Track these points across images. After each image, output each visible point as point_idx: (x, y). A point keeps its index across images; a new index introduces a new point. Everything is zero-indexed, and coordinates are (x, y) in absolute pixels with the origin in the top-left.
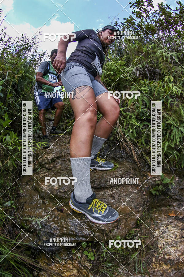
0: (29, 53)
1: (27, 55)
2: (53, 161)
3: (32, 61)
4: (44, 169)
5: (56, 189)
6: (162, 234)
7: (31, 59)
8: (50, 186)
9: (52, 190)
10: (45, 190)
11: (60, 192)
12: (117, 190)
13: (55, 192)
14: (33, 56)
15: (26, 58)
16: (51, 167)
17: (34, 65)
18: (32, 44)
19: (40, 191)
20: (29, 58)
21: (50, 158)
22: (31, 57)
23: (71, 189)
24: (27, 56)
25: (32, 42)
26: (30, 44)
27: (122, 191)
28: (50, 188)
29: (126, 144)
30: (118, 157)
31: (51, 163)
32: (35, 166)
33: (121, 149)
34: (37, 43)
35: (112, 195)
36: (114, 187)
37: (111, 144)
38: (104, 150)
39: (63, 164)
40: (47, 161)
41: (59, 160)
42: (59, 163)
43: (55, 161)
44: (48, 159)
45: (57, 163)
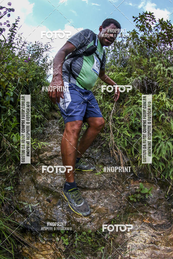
2: (51, 159)
4: (42, 164)
6: (133, 236)
8: (44, 180)
9: (46, 183)
10: (40, 183)
12: (98, 192)
16: (49, 163)
19: (36, 183)
21: (49, 155)
27: (103, 194)
28: (44, 182)
29: (115, 152)
30: (106, 163)
31: (49, 160)
32: (35, 160)
33: (110, 155)
35: (93, 195)
36: (96, 189)
37: (103, 150)
38: (96, 155)
39: (59, 162)
40: (46, 158)
41: (56, 158)
42: (56, 161)
43: (53, 158)
44: (47, 156)
45: (54, 160)
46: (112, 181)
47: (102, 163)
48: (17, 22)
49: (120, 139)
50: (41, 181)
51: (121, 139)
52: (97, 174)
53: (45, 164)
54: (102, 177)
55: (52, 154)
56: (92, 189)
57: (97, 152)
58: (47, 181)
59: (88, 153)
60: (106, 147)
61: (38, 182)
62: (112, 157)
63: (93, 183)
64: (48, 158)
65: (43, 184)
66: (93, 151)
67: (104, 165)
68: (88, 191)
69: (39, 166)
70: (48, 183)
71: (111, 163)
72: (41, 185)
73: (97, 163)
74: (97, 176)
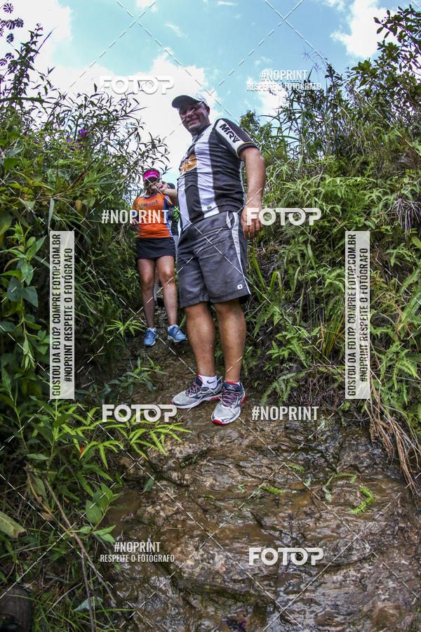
0: (112, 136)
2: (190, 464)
7: (116, 152)
8: (202, 561)
9: (211, 573)
10: (191, 574)
11: (235, 581)
13: (219, 580)
14: (121, 144)
15: (104, 150)
16: (187, 480)
18: (120, 113)
20: (111, 151)
21: (181, 452)
22: (118, 147)
24: (107, 143)
25: (119, 108)
26: (114, 113)
28: (203, 569)
29: (383, 427)
30: (365, 464)
31: (184, 467)
33: (370, 439)
34: (132, 111)
35: (360, 580)
36: (365, 559)
37: (343, 420)
38: (326, 439)
39: (220, 474)
40: (174, 462)
41: (208, 461)
42: (209, 471)
43: (195, 463)
44: (177, 456)
45: (202, 470)
46: (398, 524)
47: (351, 466)
48: (35, 39)
49: (391, 384)
51: (393, 385)
53: (174, 482)
54: (374, 520)
55: (190, 447)
56: (356, 562)
57: (325, 427)
58: (214, 564)
59: (301, 433)
60: (350, 411)
61: (184, 573)
62: (374, 442)
63: (356, 546)
64: (180, 463)
65: (203, 579)
66: (312, 426)
67: (359, 471)
68: (345, 571)
69: (155, 492)
70: (217, 572)
71: (376, 464)
72: (196, 580)
73: (337, 468)
74: (359, 520)
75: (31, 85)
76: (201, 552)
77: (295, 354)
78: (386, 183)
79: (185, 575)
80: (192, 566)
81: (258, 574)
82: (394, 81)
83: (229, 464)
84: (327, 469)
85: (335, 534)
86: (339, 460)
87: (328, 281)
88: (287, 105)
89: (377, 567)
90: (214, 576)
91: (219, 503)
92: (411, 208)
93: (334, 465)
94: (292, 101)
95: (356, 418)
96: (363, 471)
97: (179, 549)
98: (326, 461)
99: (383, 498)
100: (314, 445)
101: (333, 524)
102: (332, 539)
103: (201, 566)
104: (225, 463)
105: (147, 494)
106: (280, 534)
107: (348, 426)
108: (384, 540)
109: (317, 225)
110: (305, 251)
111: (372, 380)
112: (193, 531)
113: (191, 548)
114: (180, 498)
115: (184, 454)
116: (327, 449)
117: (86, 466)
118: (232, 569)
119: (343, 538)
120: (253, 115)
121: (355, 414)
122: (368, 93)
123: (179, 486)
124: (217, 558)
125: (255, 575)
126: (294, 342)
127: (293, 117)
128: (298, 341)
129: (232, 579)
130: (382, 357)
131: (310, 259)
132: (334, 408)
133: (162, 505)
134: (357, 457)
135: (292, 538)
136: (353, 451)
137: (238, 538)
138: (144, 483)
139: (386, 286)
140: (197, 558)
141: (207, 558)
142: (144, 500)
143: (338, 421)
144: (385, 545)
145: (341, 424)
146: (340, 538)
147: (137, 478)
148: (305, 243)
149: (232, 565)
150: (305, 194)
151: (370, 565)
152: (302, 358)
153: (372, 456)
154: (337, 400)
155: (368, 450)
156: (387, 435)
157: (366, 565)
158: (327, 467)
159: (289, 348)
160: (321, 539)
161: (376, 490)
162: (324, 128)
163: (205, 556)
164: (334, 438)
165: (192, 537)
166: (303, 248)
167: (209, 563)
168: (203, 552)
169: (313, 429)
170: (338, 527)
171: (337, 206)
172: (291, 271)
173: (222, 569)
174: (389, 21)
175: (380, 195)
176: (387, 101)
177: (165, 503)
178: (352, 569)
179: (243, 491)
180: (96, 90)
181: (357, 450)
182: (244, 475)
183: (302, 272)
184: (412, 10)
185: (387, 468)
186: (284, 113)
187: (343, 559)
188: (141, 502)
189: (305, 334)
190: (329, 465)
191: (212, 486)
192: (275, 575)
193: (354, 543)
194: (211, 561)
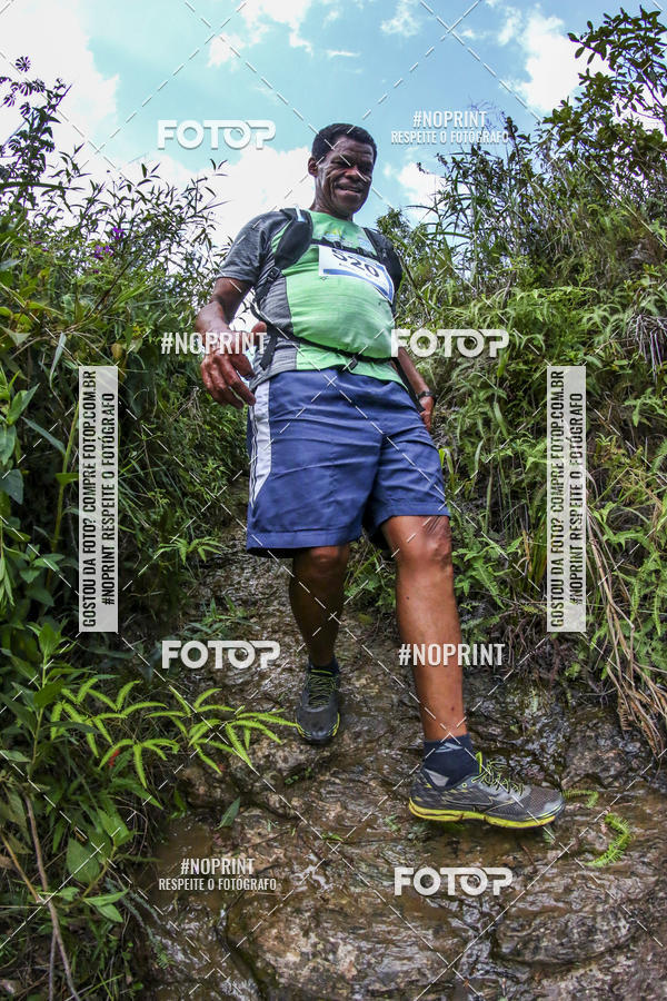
0: (174, 248)
1: (166, 257)
2: (302, 779)
3: (185, 280)
4: (257, 812)
5: (349, 976)
7: (182, 271)
8: (314, 955)
10: (294, 978)
14: (189, 259)
15: (162, 268)
17: (195, 299)
18: (185, 210)
19: (267, 980)
20: (173, 269)
21: (285, 760)
22: (184, 264)
23: (425, 975)
24: (167, 259)
25: (184, 203)
26: (177, 211)
28: (314, 969)
29: (641, 702)
30: (612, 773)
31: (291, 786)
32: (211, 786)
33: (620, 727)
34: (205, 208)
35: (611, 986)
36: (619, 947)
37: (569, 695)
38: (541, 731)
39: (353, 798)
40: (273, 777)
41: (332, 775)
42: (334, 792)
43: (310, 778)
44: (278, 766)
45: (322, 790)
47: (587, 776)
49: (650, 627)
50: (298, 966)
51: (654, 627)
52: (601, 862)
53: (274, 812)
54: (633, 874)
55: (301, 751)
56: (602, 954)
57: (538, 710)
58: (336, 962)
59: (497, 722)
60: (581, 678)
61: (281, 976)
62: (627, 732)
63: (602, 925)
64: (285, 778)
65: (314, 988)
66: (516, 708)
67: (602, 785)
68: (582, 971)
69: (240, 828)
70: (342, 977)
71: (631, 769)
72: (301, 990)
73: (564, 782)
74: (605, 876)
75: (49, 171)
76: (313, 938)
77: (482, 586)
78: (613, 294)
79: (282, 980)
80: (294, 963)
81: (417, 981)
82: (611, 134)
83: (370, 779)
84: (544, 784)
85: (561, 905)
86: (565, 767)
87: (531, 460)
88: (449, 189)
89: (642, 960)
90: (334, 985)
91: (350, 850)
92: (658, 328)
93: (556, 777)
94: (455, 182)
95: (592, 691)
96: (610, 784)
97: (274, 931)
98: (542, 769)
99: (648, 833)
100: (519, 742)
101: (559, 884)
102: (556, 915)
103: (311, 964)
104: (362, 778)
105: (225, 830)
106: (460, 906)
107: (579, 704)
108: (652, 910)
109: (508, 371)
110: (490, 413)
111: (618, 623)
112: (301, 900)
113: (295, 931)
114: (281, 839)
115: (292, 762)
116: (543, 748)
117: (117, 781)
118: (369, 971)
119: (577, 912)
120: (399, 214)
121: (590, 683)
122: (571, 158)
123: (282, 817)
124: (341, 951)
125: (412, 982)
126: (478, 565)
127: (459, 207)
128: (485, 563)
129: (368, 991)
130: (633, 580)
131: (498, 426)
132: (553, 676)
133: (250, 851)
134: (597, 761)
135: (481, 913)
136: (590, 749)
137: (382, 915)
138: (222, 812)
139: (628, 461)
140: (304, 950)
141: (324, 950)
142: (220, 842)
143: (561, 697)
144: (655, 919)
145: (567, 702)
146: (571, 911)
147: (210, 802)
148: (490, 400)
149: (369, 964)
150: (484, 321)
151: (628, 958)
152: (494, 591)
153: (623, 757)
154: (557, 661)
155: (617, 745)
156: (648, 717)
157: (622, 959)
158: (546, 781)
159: (472, 577)
160: (536, 915)
161: (636, 817)
162: (508, 220)
163: (320, 946)
164: (554, 729)
165: (298, 911)
166: (487, 408)
167: (326, 960)
168: (317, 940)
169: (518, 713)
170: (568, 890)
171: (538, 336)
172: (469, 449)
173: (349, 971)
174: (592, 39)
175: (606, 314)
176: (604, 169)
177: (255, 847)
178: (594, 967)
179: (394, 827)
180: (145, 174)
181: (597, 747)
182: (397, 799)
183: (487, 450)
184: (625, 15)
185: (653, 776)
186: (444, 202)
187: (578, 951)
188: (215, 844)
189: (497, 550)
190: (548, 776)
191: (339, 818)
192: (448, 982)
193: (599, 919)
194: (331, 957)
